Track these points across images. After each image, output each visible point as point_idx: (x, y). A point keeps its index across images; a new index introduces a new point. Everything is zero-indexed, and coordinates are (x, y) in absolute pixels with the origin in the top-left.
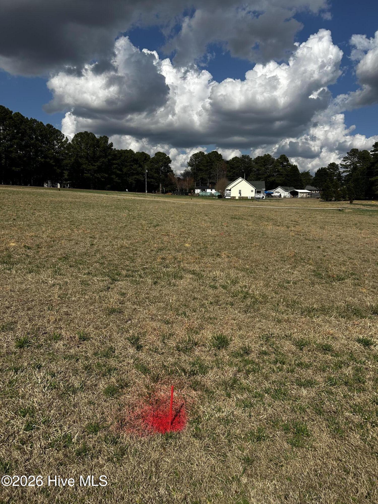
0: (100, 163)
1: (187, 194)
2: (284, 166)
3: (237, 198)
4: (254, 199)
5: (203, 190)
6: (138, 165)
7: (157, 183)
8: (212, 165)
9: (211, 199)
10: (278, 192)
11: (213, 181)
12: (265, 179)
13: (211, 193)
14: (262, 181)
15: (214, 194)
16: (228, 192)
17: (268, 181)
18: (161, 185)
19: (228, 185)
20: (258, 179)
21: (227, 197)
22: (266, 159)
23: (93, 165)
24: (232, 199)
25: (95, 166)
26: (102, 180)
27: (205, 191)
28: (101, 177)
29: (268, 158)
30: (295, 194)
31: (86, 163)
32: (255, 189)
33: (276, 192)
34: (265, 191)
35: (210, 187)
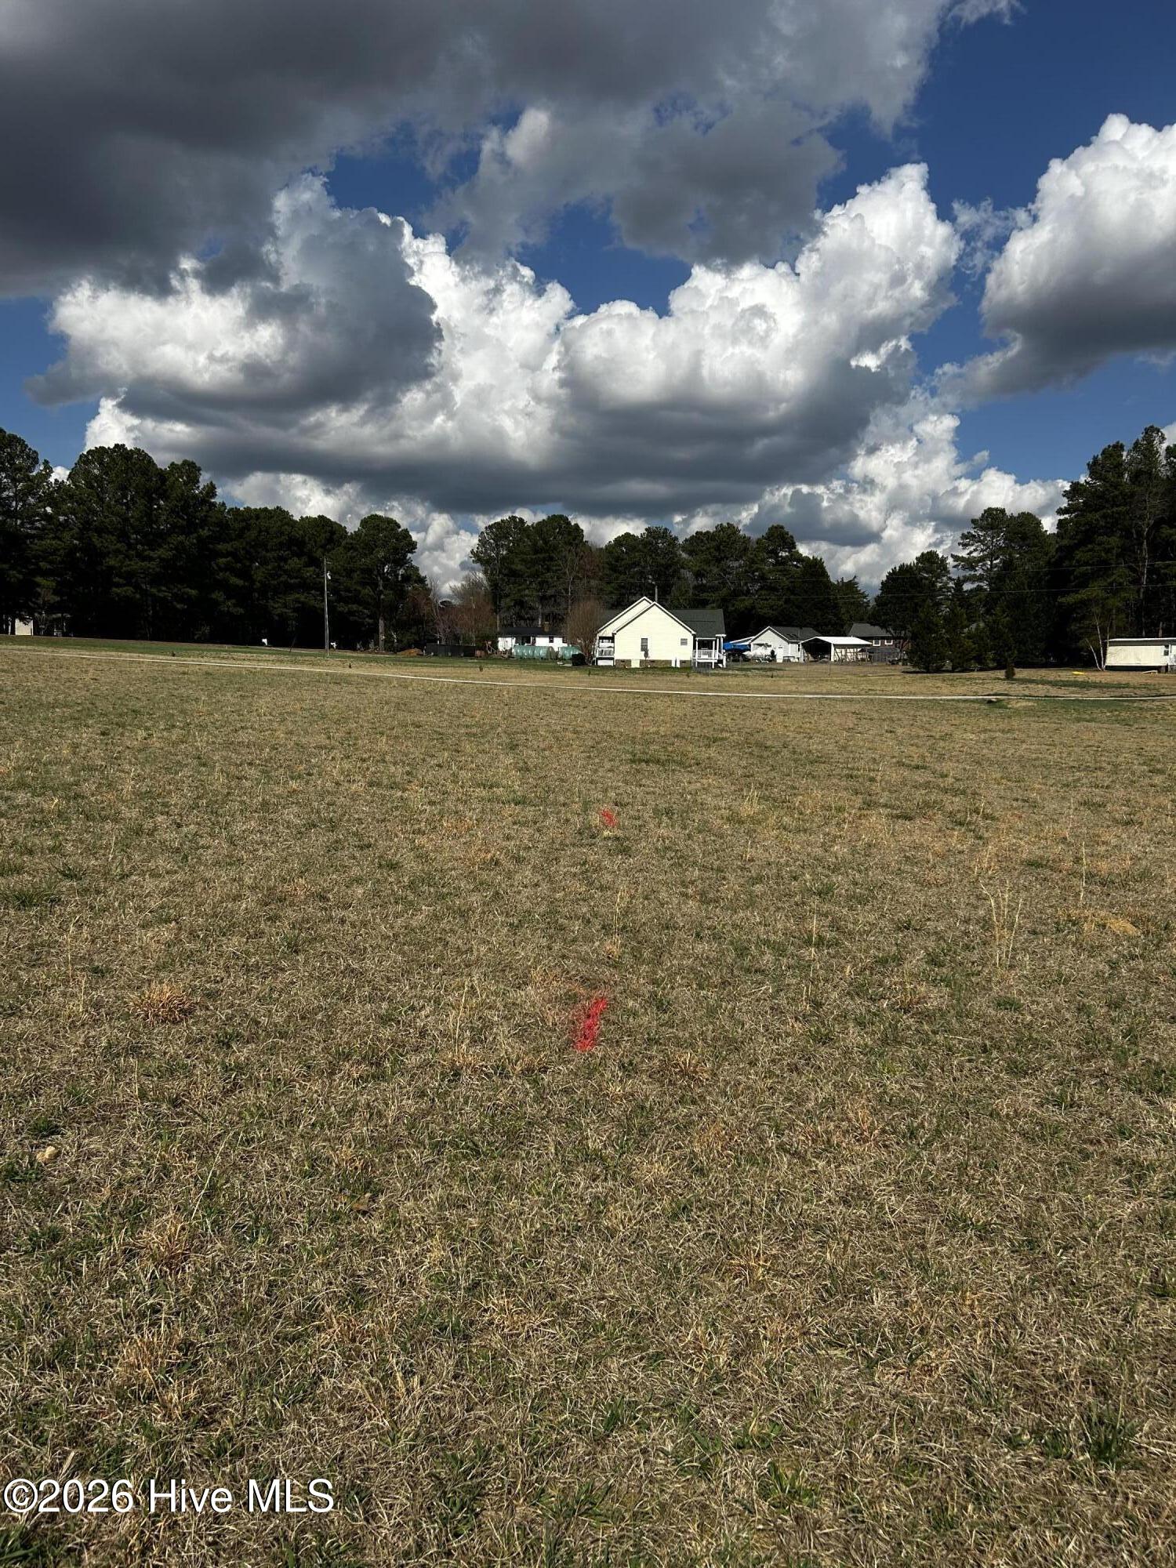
0: (171, 549)
1: (469, 653)
2: (782, 562)
3: (635, 664)
4: (691, 668)
5: (525, 638)
6: (305, 559)
7: (370, 617)
8: (551, 559)
9: (549, 669)
10: (767, 646)
11: (555, 610)
12: (724, 603)
13: (550, 651)
14: (713, 608)
15: (561, 653)
16: (605, 644)
17: (731, 608)
18: (381, 623)
19: (605, 621)
20: (700, 604)
21: (600, 663)
22: (723, 541)
23: (144, 558)
24: (619, 669)
25: (151, 559)
26: (179, 606)
27: (529, 642)
28: (175, 596)
29: (729, 538)
30: (818, 651)
31: (117, 552)
32: (695, 636)
33: (760, 645)
34: (725, 640)
35: (546, 630)
